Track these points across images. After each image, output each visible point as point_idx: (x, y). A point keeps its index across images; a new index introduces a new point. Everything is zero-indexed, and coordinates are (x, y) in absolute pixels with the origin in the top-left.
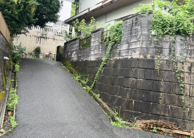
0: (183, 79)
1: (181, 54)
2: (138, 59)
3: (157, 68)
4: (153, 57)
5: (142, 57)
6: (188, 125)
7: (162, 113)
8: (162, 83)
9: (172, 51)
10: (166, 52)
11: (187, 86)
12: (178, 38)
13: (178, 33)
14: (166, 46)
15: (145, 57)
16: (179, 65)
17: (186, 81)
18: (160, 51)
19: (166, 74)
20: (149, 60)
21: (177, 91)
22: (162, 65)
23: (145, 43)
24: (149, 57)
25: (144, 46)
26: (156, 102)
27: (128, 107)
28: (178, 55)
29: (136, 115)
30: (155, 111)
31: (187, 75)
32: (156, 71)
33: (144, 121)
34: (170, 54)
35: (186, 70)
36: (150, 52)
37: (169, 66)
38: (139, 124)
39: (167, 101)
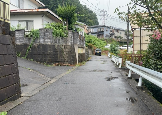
0: (63, 50)
1: (62, 43)
2: (50, 45)
3: (56, 47)
4: (54, 44)
5: (51, 44)
6: (66, 63)
7: (59, 61)
8: (58, 52)
9: (59, 42)
10: (58, 42)
11: (64, 52)
12: (61, 38)
13: (60, 36)
14: (58, 40)
15: (52, 44)
16: (62, 46)
17: (64, 51)
18: (56, 42)
19: (59, 49)
20: (53, 45)
21: (62, 54)
22: (57, 47)
23: (51, 39)
24: (53, 44)
25: (51, 40)
26: (57, 58)
27: (50, 61)
28: (61, 43)
29: (52, 63)
30: (57, 61)
31: (64, 49)
32: (56, 49)
33: (55, 64)
34: (59, 43)
35: (64, 48)
36: (53, 42)
37: (59, 47)
38: (54, 65)
39: (60, 57)
